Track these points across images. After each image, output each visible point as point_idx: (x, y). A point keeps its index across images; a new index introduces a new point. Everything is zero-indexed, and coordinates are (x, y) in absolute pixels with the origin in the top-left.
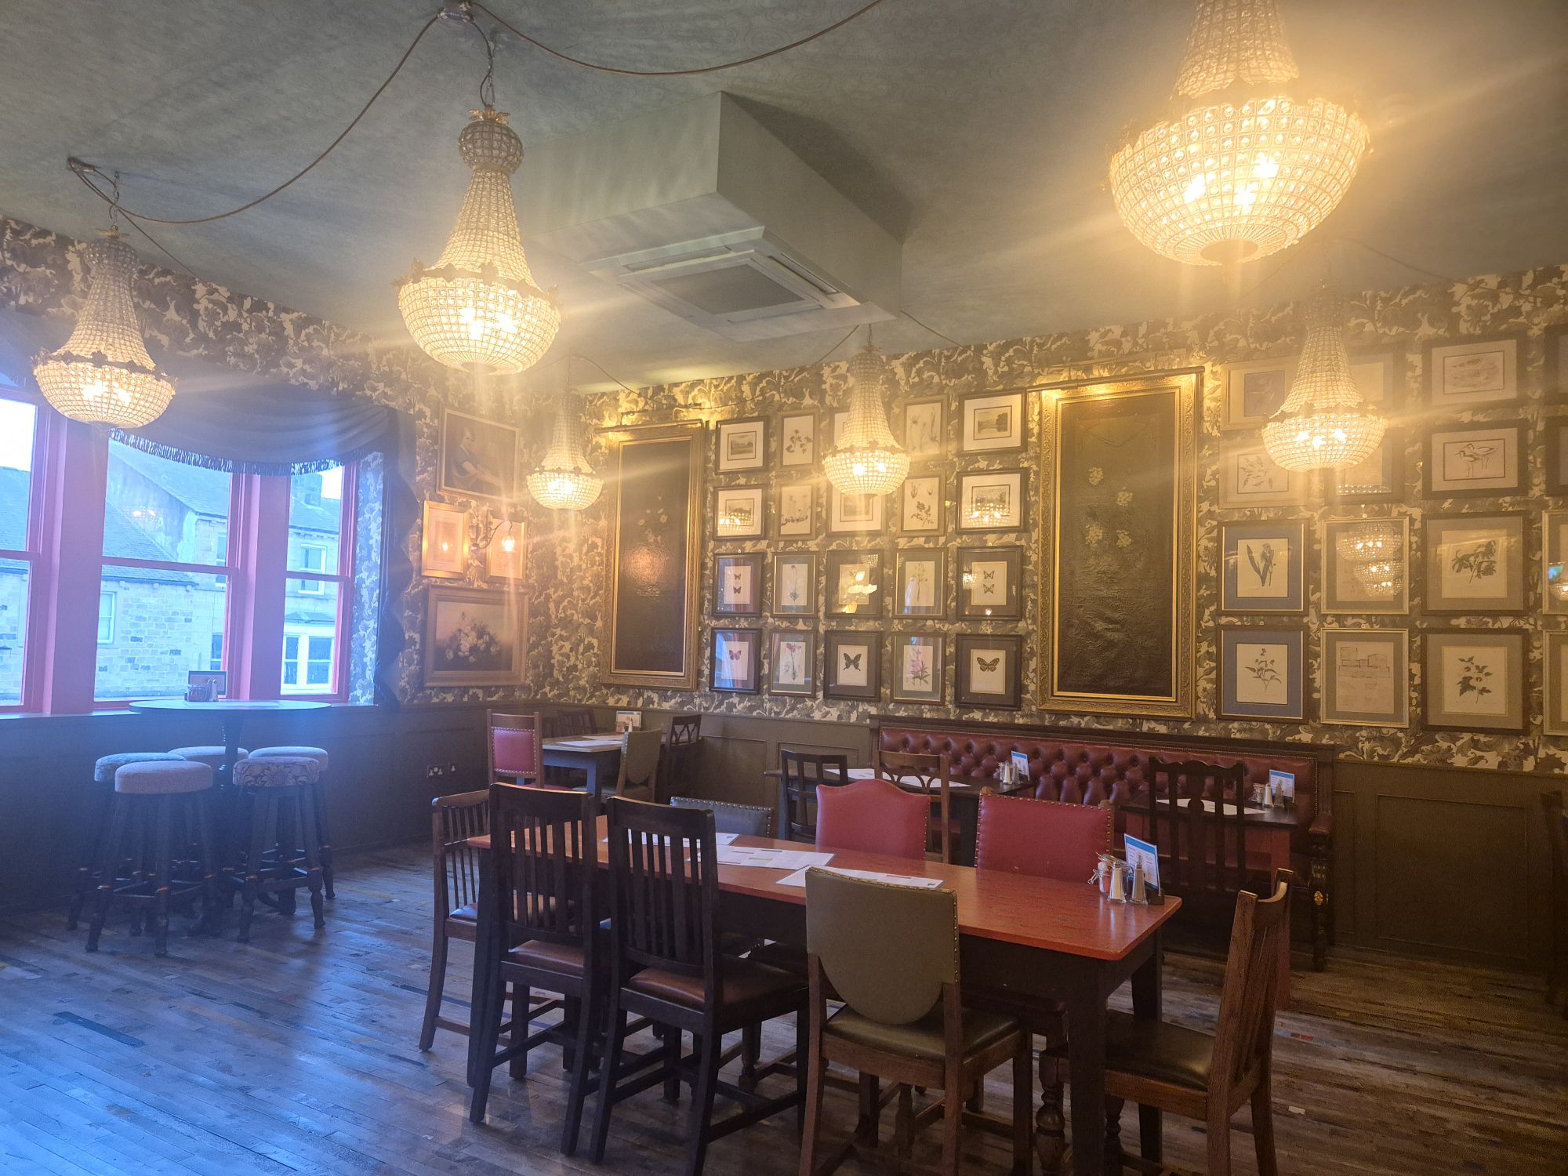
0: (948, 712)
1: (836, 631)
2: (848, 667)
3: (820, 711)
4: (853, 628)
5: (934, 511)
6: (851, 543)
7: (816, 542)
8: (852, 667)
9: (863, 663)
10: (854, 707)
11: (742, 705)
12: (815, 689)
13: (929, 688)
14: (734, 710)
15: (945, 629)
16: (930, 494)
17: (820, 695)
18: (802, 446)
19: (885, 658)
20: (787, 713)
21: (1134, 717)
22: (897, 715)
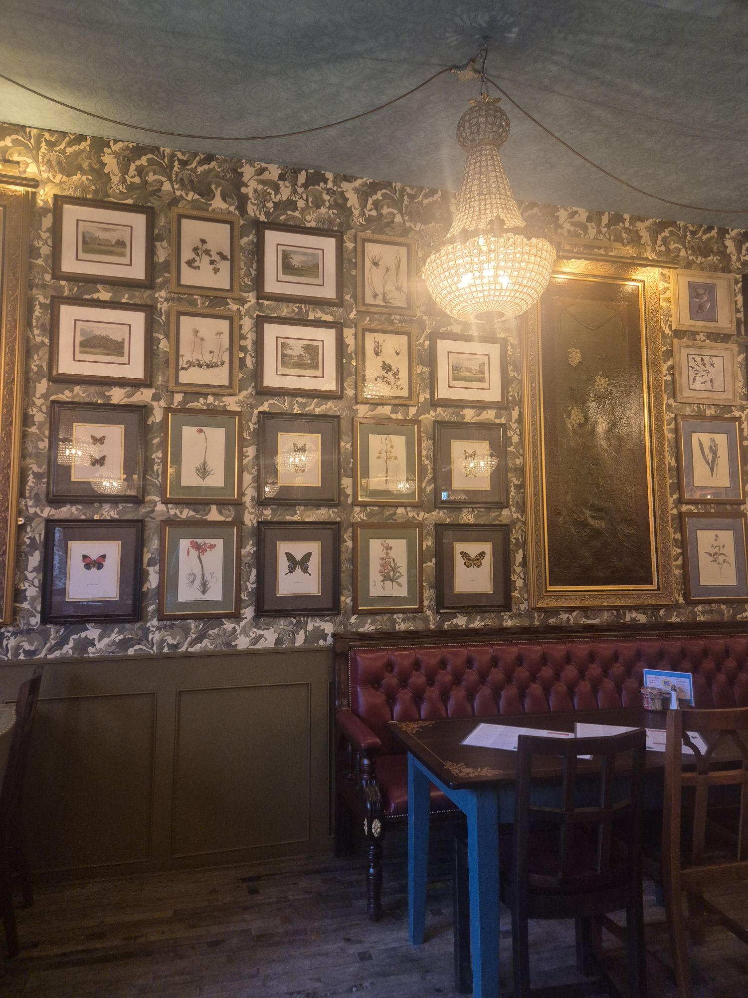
0: (426, 620)
1: (271, 522)
2: (292, 570)
3: (247, 635)
4: (296, 518)
5: (404, 375)
6: (292, 405)
7: (236, 398)
8: (298, 570)
9: (314, 565)
10: (299, 626)
11: (106, 640)
12: (239, 603)
13: (402, 592)
14: (91, 650)
15: (420, 518)
16: (398, 354)
17: (248, 613)
18: (212, 262)
19: (343, 557)
20: (192, 644)
21: (617, 608)
22: (361, 630)
